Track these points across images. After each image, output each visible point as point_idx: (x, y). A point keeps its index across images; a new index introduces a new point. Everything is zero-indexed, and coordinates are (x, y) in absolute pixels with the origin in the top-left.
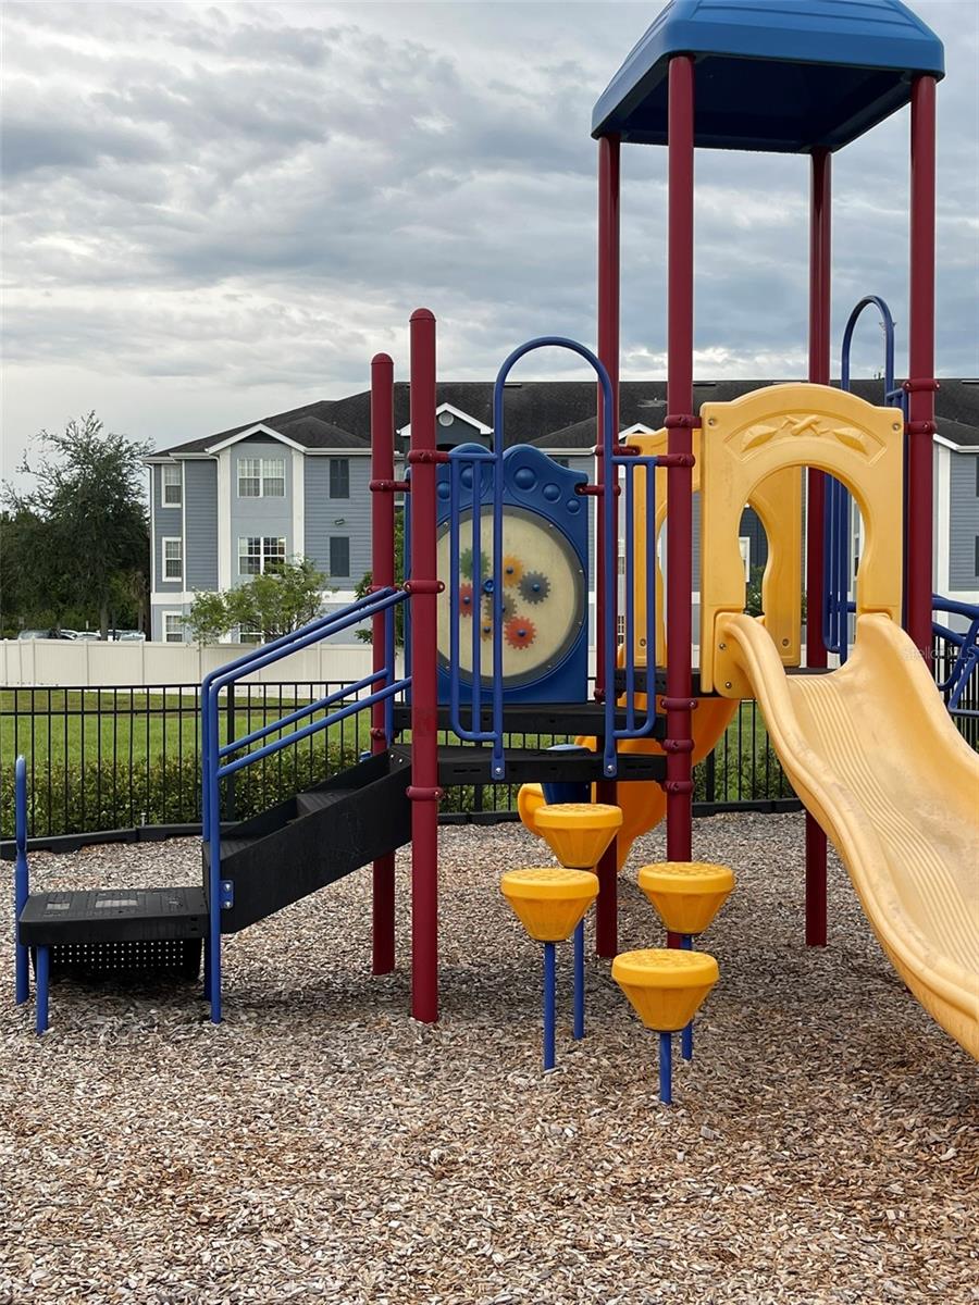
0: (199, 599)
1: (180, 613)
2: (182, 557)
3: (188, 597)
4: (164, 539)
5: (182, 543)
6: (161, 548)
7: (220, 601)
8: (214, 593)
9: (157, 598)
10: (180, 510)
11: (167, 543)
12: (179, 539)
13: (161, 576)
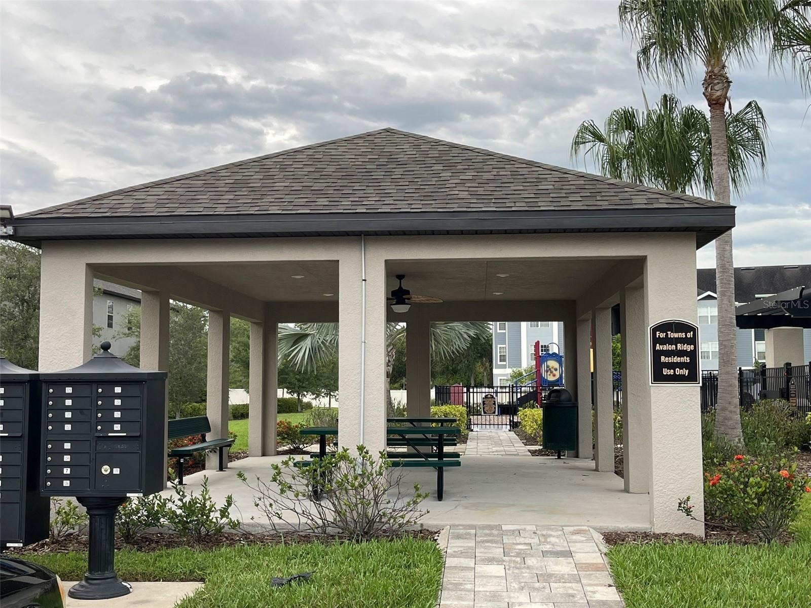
0: (513, 371)
1: (505, 378)
2: (506, 353)
3: (509, 371)
4: (499, 346)
5: (506, 348)
6: (497, 350)
7: (522, 372)
8: (520, 369)
9: (495, 371)
10: (505, 333)
11: (500, 347)
12: (504, 346)
13: (497, 361)
